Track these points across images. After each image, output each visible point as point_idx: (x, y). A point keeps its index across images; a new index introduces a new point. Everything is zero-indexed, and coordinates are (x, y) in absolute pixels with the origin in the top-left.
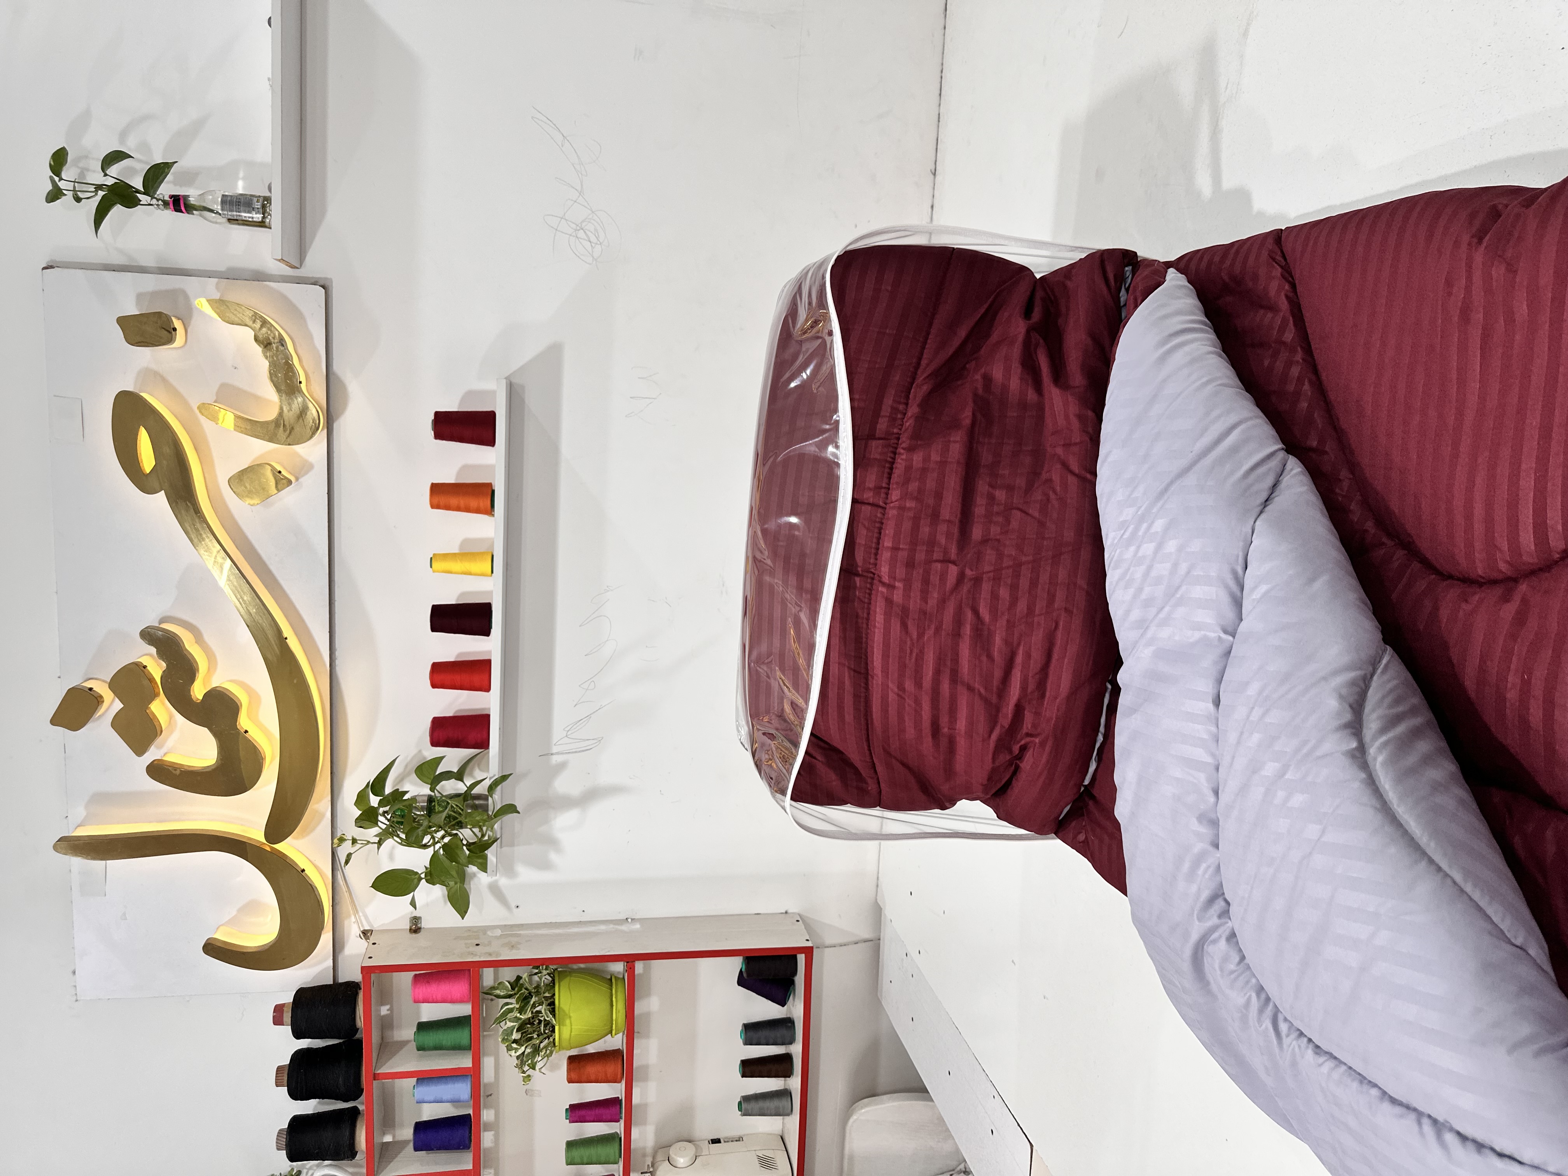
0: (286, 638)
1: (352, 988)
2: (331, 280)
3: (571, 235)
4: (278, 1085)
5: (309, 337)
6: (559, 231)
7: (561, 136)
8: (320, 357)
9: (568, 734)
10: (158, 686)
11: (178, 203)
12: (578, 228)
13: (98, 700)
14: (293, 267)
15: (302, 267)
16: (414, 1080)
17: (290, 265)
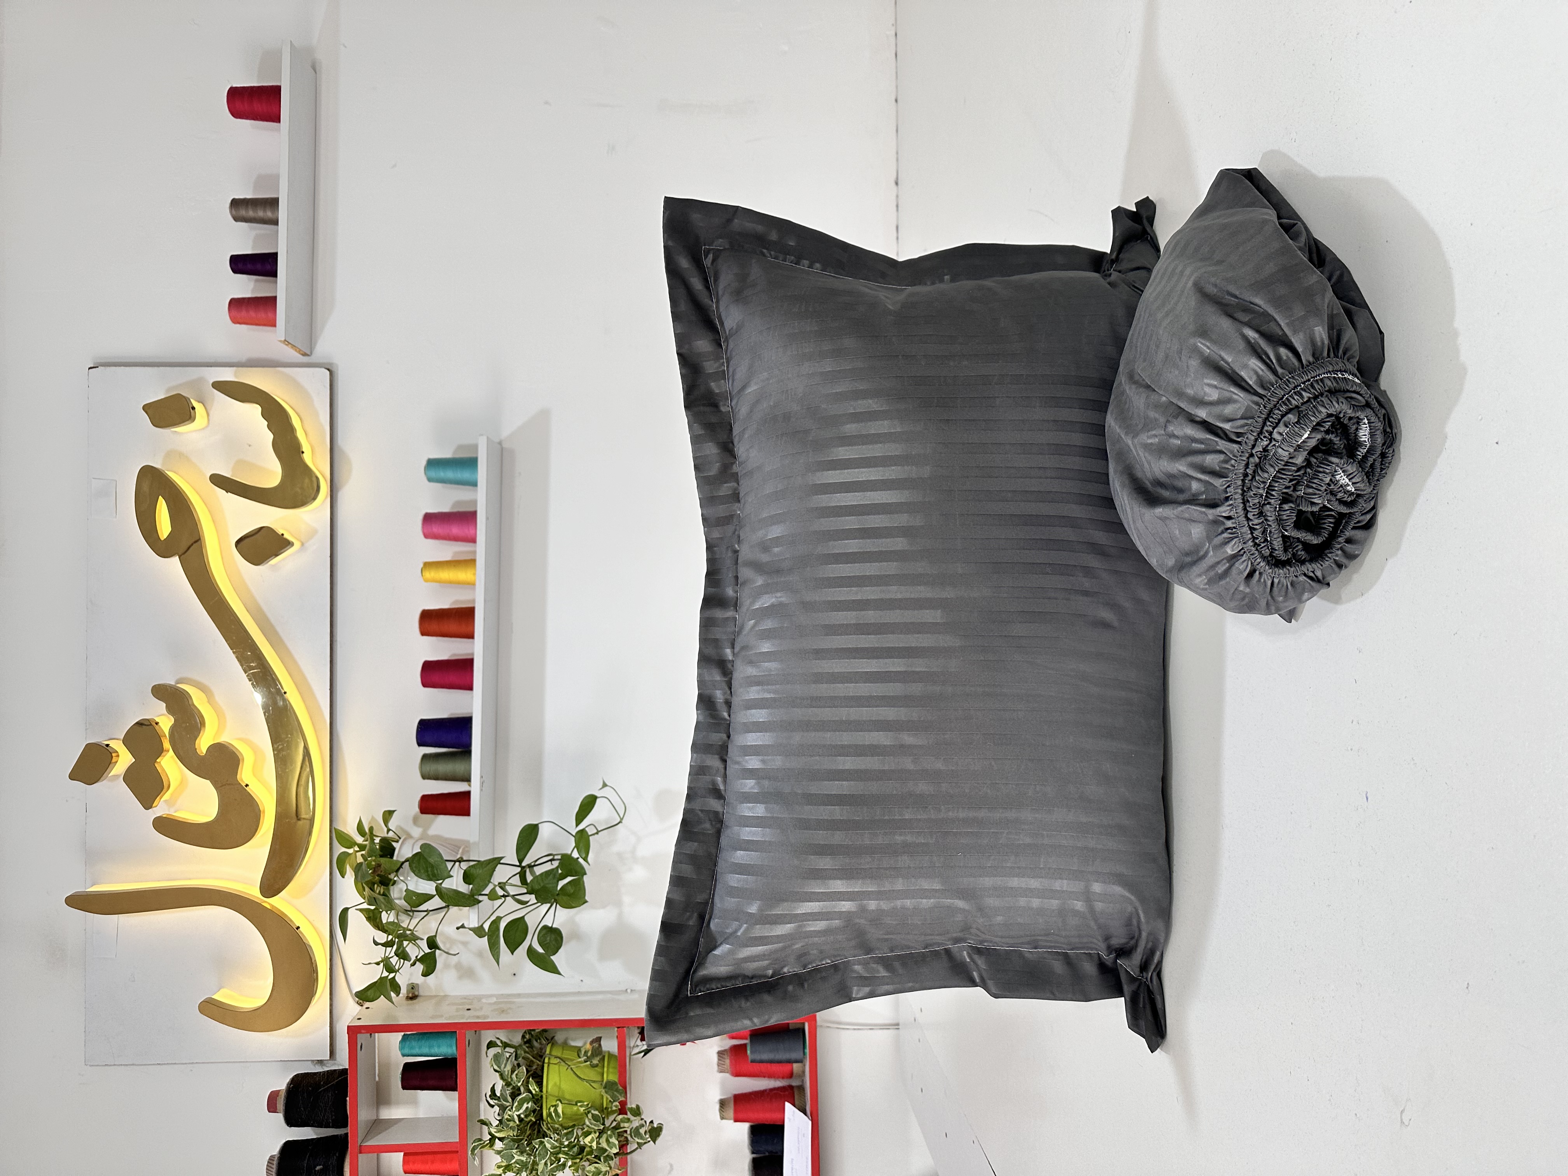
0: (285, 692)
2: (337, 364)
5: (315, 412)
8: (324, 432)
10: (166, 742)
13: (114, 757)
14: (305, 354)
15: (313, 355)
16: (402, 1154)
17: (301, 352)
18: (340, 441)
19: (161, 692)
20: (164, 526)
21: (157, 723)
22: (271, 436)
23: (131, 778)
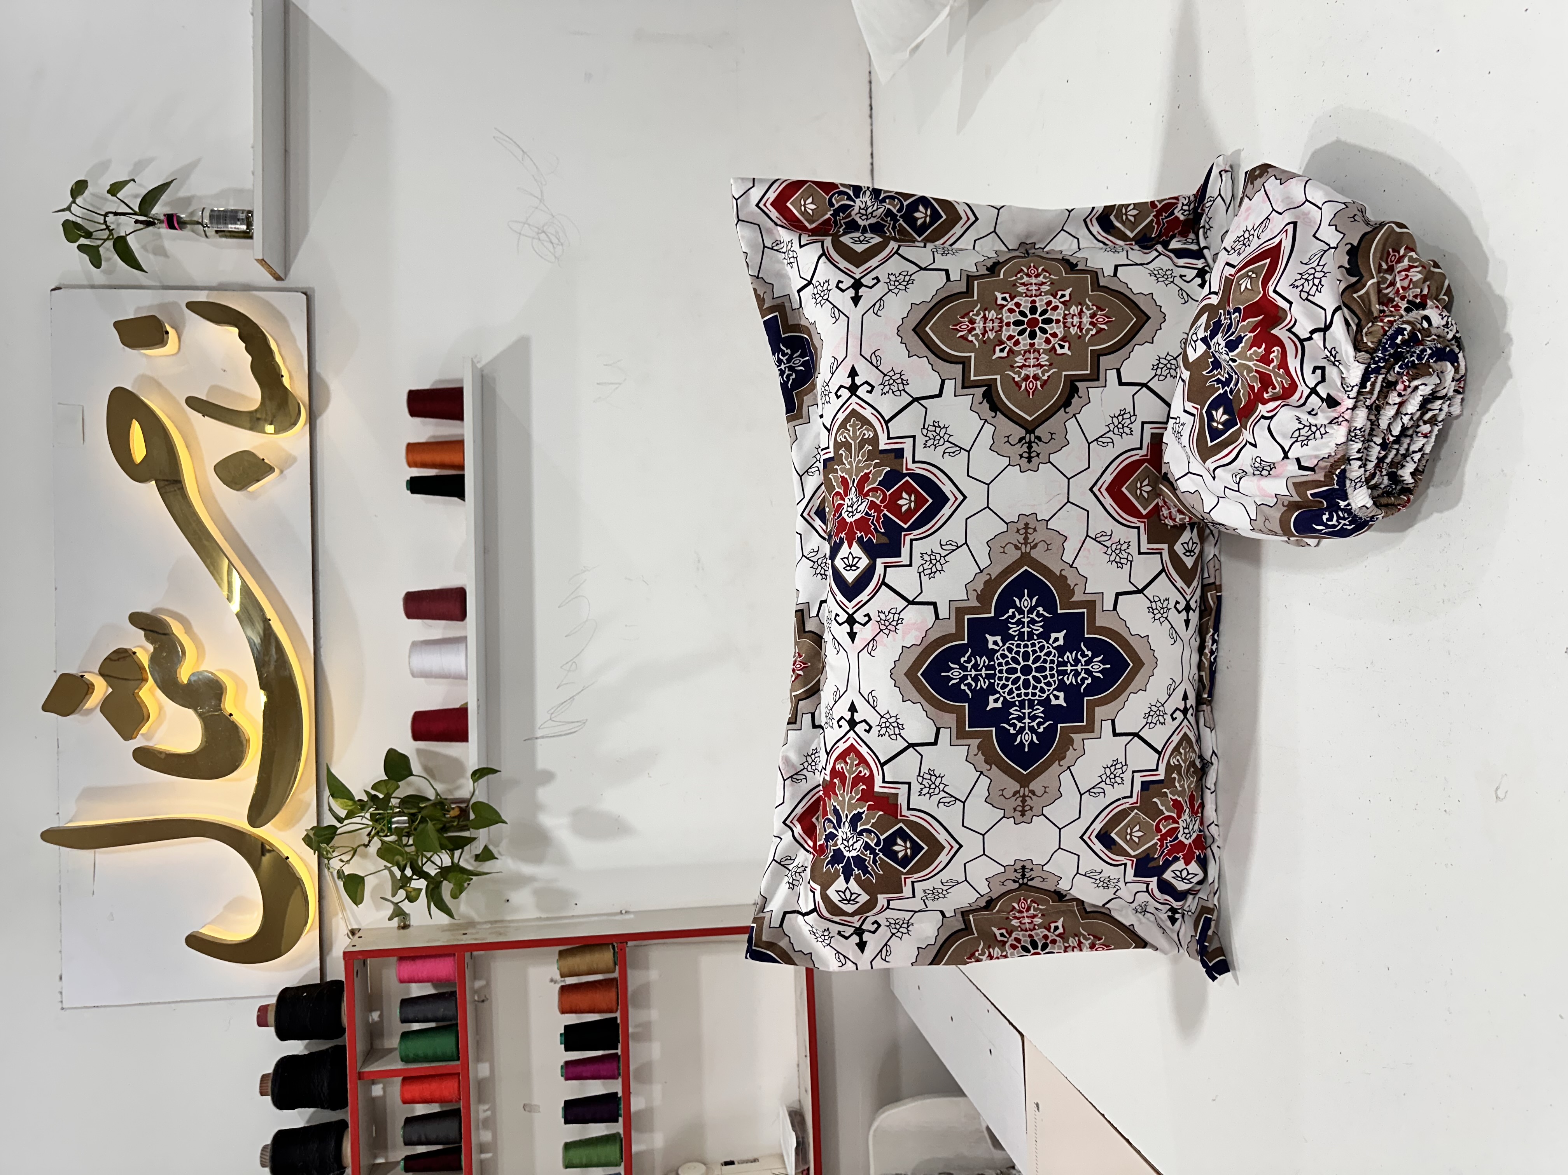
0: (270, 620)
1: (338, 985)
2: (313, 290)
3: (533, 238)
4: (262, 1094)
5: (293, 339)
6: (524, 235)
7: (521, 152)
8: (302, 357)
9: (553, 716)
10: (146, 671)
11: (172, 221)
12: (540, 231)
13: (89, 688)
14: (278, 278)
15: (287, 279)
16: (400, 1078)
17: (276, 275)
18: (319, 368)
19: (137, 619)
20: (139, 449)
21: (134, 653)
22: (249, 358)
23: (106, 708)
